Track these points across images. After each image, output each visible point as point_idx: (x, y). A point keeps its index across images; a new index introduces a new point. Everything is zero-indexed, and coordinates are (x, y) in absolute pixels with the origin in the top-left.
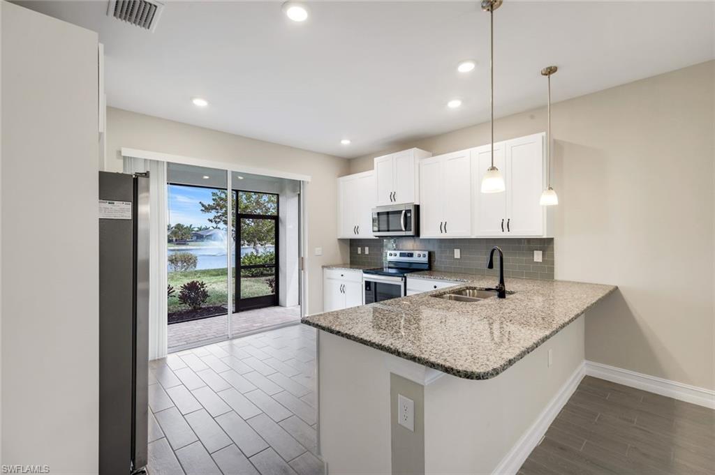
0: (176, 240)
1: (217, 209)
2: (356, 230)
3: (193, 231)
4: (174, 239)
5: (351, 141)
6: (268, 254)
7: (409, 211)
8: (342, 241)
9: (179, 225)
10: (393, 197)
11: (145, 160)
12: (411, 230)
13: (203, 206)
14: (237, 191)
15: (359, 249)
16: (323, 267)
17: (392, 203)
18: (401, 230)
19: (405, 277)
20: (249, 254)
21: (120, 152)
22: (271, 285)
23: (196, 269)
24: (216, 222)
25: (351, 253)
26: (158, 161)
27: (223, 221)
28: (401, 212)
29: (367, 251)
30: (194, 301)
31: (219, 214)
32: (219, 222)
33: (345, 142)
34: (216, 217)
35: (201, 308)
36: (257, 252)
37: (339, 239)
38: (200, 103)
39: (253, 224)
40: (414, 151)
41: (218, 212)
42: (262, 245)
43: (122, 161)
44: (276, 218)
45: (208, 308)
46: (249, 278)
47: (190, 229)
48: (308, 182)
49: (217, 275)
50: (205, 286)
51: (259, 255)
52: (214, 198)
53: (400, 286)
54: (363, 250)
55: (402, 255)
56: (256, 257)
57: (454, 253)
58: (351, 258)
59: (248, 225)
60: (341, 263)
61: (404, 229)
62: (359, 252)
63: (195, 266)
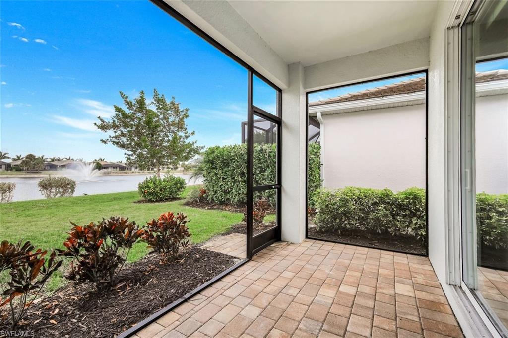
0: (27, 169)
4: (25, 168)
9: (31, 155)
47: (42, 159)
63: (73, 191)
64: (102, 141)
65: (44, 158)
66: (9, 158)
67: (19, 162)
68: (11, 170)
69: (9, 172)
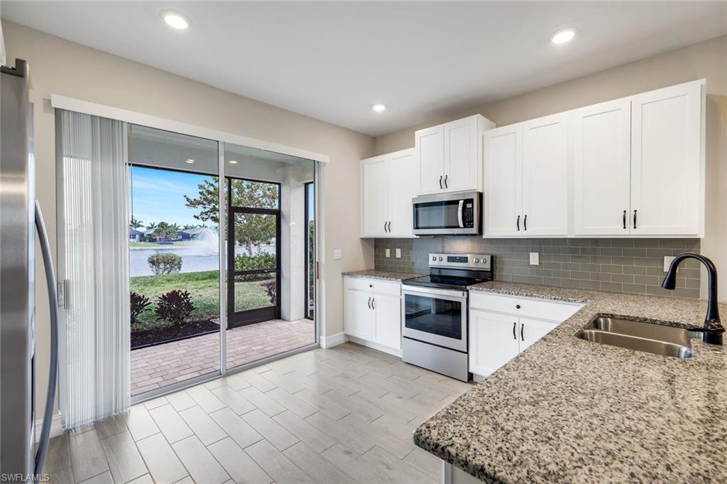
0: (160, 239)
1: (204, 204)
2: (388, 226)
3: (177, 229)
4: (158, 238)
5: (387, 106)
6: (263, 255)
7: (471, 201)
8: (365, 240)
9: (163, 223)
10: (444, 182)
11: (92, 116)
12: (472, 227)
13: (188, 200)
14: (229, 179)
15: (388, 251)
16: (343, 274)
17: (442, 191)
18: (458, 227)
19: (468, 291)
20: (241, 256)
21: (49, 101)
22: (270, 294)
23: (180, 272)
24: (203, 219)
25: (375, 256)
26: (113, 121)
27: (212, 218)
28: (457, 202)
29: (398, 253)
30: (175, 315)
31: (206, 210)
32: (207, 219)
33: (379, 108)
34: (202, 213)
35: (185, 323)
36: (251, 253)
37: (362, 238)
38: (176, 22)
39: (245, 222)
40: (476, 120)
41: (205, 208)
42: (255, 245)
43: (54, 115)
44: (278, 213)
45: (194, 323)
46: (242, 283)
47: (175, 227)
48: (325, 163)
49: (204, 279)
50: (189, 296)
51: (253, 256)
52: (201, 191)
53: (460, 303)
54: (393, 253)
55: (450, 259)
56: (249, 258)
57: (529, 258)
58: (375, 263)
59: (240, 222)
60: (365, 269)
61: (461, 224)
62: (388, 255)
63: (179, 268)
64: (195, 217)
65: (177, 226)
66: (142, 226)
67: (151, 232)
68: (144, 241)
69: (143, 242)
